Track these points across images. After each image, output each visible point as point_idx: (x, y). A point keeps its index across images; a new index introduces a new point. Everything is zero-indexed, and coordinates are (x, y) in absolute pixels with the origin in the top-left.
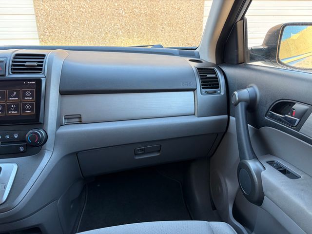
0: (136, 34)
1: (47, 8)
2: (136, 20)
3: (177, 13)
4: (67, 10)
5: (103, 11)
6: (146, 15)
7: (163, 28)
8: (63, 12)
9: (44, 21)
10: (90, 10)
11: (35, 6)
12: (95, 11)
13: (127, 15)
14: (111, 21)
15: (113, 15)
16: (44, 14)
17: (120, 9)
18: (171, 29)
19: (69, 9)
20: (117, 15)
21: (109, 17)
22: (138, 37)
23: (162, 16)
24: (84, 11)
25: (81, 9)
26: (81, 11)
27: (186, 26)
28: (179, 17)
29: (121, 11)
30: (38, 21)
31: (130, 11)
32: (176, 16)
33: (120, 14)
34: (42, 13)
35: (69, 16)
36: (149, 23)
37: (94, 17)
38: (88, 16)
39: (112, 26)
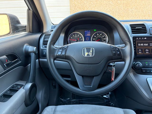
0: (117, 14)
1: (76, 3)
2: (118, 7)
3: (141, 2)
4: (84, 3)
5: (102, 3)
6: (124, 4)
7: (132, 10)
8: (83, 4)
9: (73, 9)
10: (95, 3)
11: (70, 2)
12: (97, 3)
13: (113, 4)
14: (105, 7)
15: (106, 5)
16: (74, 6)
17: (111, 1)
18: (137, 11)
19: (86, 3)
20: (108, 4)
21: (104, 6)
22: (118, 16)
23: (132, 4)
24: (92, 3)
25: (91, 2)
26: (91, 3)
27: (145, 9)
28: (142, 4)
29: (111, 2)
30: (71, 9)
31: (116, 2)
32: (140, 4)
33: (110, 4)
34: (73, 5)
35: (85, 6)
36: (125, 8)
37: (97, 6)
38: (94, 6)
39: (105, 10)
